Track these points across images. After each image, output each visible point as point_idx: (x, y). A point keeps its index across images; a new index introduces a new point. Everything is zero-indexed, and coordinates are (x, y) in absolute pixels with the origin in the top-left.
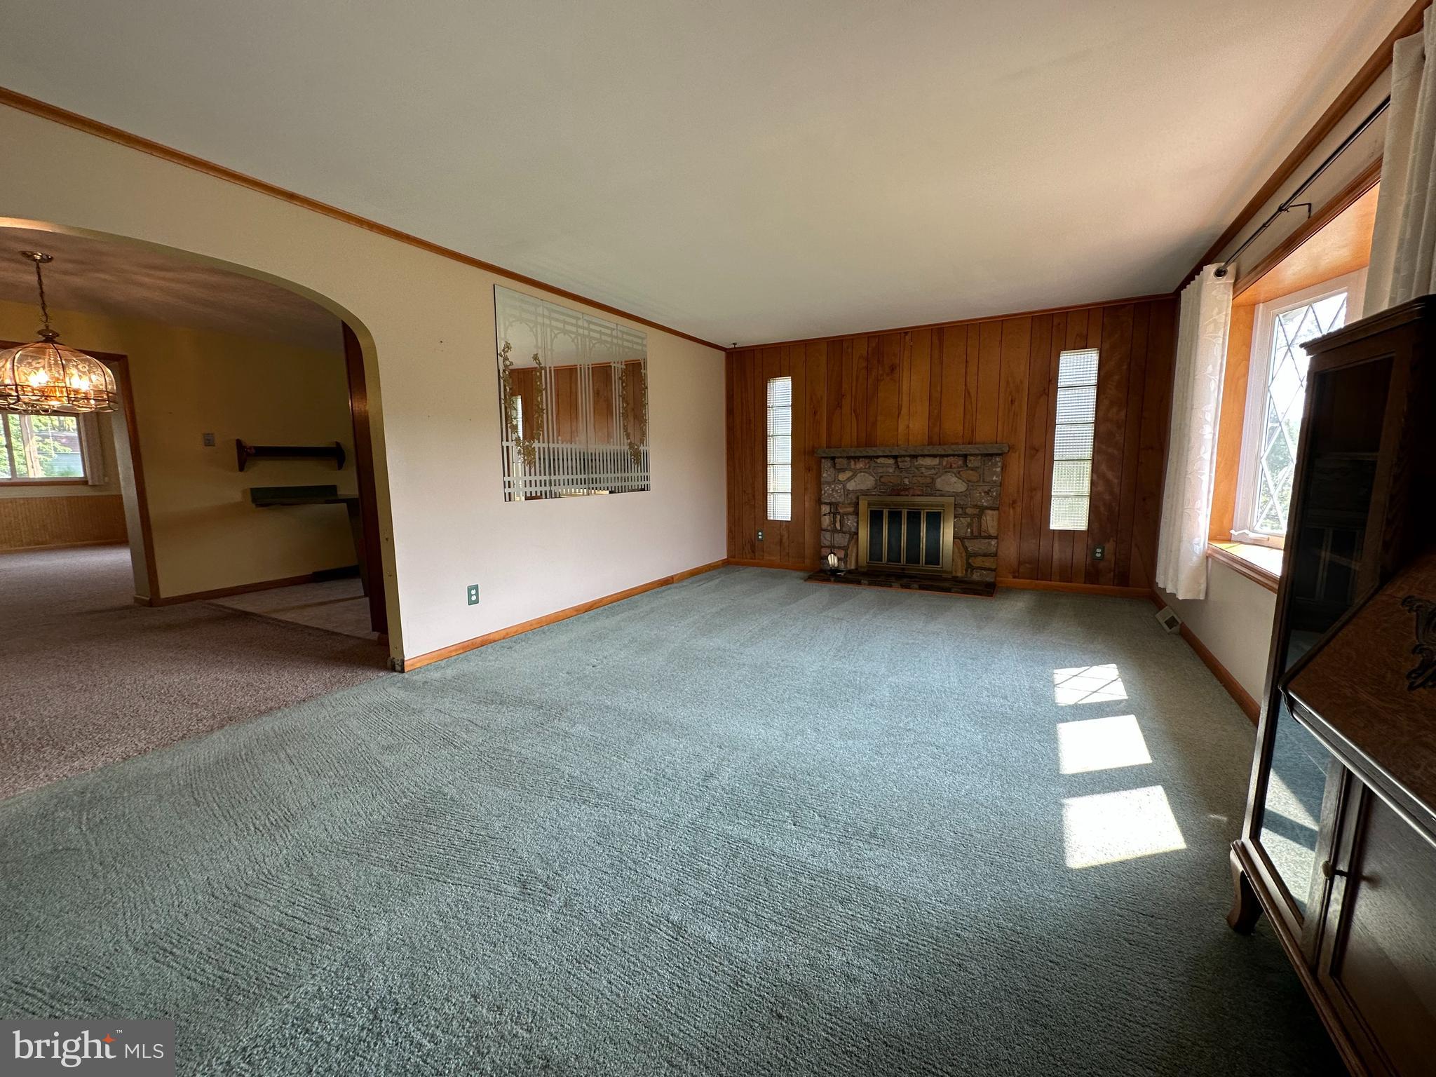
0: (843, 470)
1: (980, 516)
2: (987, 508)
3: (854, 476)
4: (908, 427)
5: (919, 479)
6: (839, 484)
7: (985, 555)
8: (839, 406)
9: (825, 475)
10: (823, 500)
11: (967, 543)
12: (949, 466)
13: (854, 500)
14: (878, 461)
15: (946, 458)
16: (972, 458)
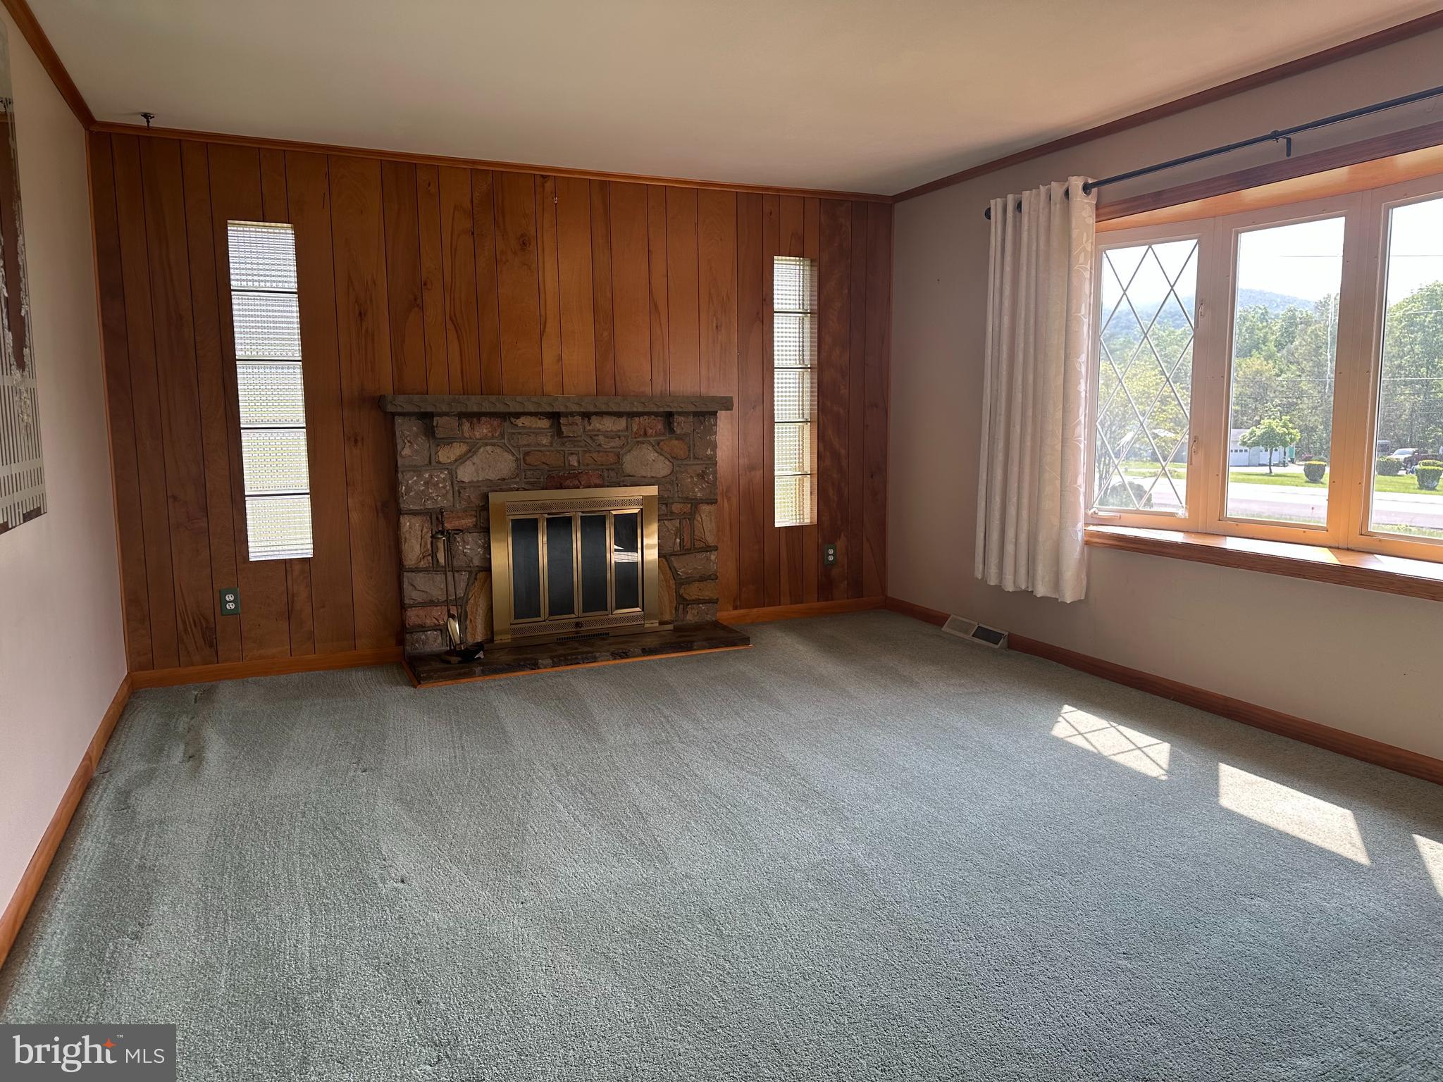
0: (449, 441)
1: (691, 516)
2: (702, 501)
3: (472, 451)
4: (560, 358)
5: (595, 455)
6: (441, 470)
7: (702, 579)
8: (416, 303)
9: (406, 452)
10: (403, 506)
11: (676, 562)
12: (642, 433)
13: (477, 502)
14: (520, 422)
15: (637, 419)
16: (681, 419)
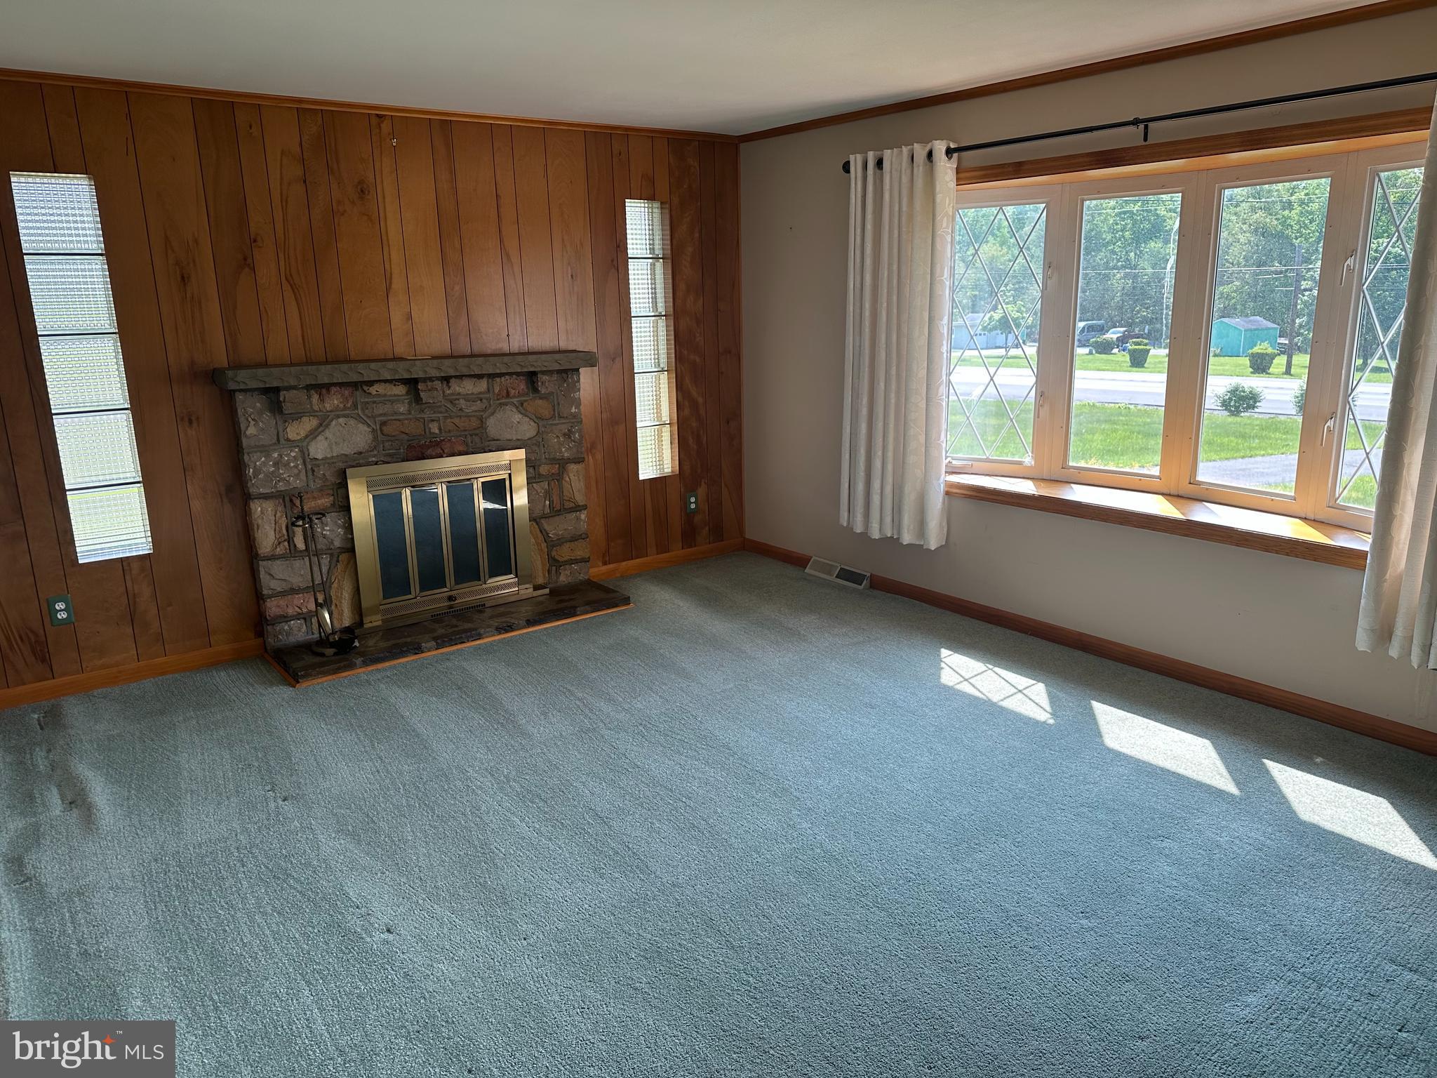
0: (297, 417)
1: (559, 477)
2: (569, 461)
3: (323, 424)
4: (410, 317)
5: (457, 421)
6: (291, 448)
7: (574, 539)
8: (246, 263)
9: (251, 431)
10: (253, 490)
11: (546, 525)
12: (505, 395)
13: (333, 479)
14: (373, 390)
15: (498, 379)
16: (545, 378)
